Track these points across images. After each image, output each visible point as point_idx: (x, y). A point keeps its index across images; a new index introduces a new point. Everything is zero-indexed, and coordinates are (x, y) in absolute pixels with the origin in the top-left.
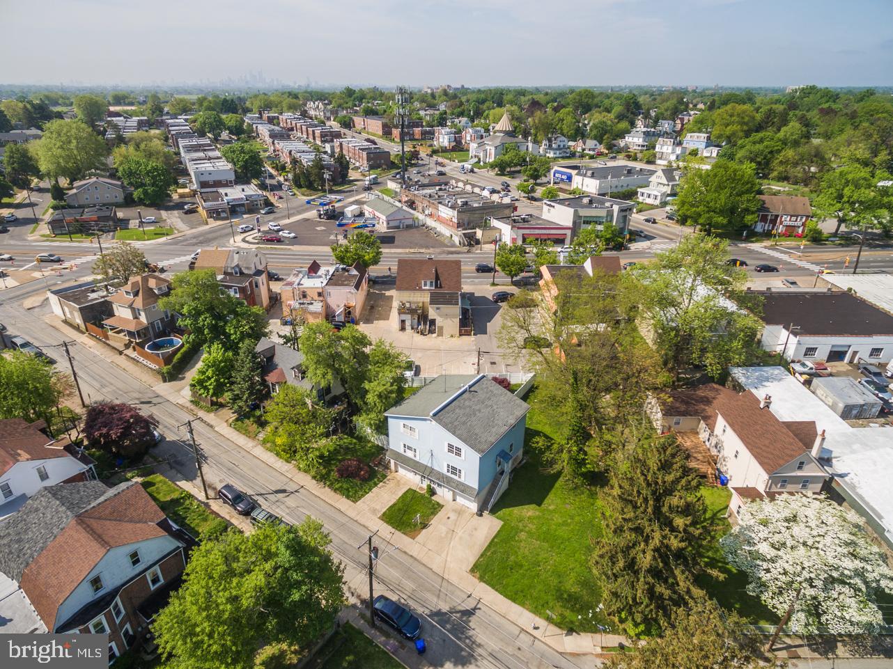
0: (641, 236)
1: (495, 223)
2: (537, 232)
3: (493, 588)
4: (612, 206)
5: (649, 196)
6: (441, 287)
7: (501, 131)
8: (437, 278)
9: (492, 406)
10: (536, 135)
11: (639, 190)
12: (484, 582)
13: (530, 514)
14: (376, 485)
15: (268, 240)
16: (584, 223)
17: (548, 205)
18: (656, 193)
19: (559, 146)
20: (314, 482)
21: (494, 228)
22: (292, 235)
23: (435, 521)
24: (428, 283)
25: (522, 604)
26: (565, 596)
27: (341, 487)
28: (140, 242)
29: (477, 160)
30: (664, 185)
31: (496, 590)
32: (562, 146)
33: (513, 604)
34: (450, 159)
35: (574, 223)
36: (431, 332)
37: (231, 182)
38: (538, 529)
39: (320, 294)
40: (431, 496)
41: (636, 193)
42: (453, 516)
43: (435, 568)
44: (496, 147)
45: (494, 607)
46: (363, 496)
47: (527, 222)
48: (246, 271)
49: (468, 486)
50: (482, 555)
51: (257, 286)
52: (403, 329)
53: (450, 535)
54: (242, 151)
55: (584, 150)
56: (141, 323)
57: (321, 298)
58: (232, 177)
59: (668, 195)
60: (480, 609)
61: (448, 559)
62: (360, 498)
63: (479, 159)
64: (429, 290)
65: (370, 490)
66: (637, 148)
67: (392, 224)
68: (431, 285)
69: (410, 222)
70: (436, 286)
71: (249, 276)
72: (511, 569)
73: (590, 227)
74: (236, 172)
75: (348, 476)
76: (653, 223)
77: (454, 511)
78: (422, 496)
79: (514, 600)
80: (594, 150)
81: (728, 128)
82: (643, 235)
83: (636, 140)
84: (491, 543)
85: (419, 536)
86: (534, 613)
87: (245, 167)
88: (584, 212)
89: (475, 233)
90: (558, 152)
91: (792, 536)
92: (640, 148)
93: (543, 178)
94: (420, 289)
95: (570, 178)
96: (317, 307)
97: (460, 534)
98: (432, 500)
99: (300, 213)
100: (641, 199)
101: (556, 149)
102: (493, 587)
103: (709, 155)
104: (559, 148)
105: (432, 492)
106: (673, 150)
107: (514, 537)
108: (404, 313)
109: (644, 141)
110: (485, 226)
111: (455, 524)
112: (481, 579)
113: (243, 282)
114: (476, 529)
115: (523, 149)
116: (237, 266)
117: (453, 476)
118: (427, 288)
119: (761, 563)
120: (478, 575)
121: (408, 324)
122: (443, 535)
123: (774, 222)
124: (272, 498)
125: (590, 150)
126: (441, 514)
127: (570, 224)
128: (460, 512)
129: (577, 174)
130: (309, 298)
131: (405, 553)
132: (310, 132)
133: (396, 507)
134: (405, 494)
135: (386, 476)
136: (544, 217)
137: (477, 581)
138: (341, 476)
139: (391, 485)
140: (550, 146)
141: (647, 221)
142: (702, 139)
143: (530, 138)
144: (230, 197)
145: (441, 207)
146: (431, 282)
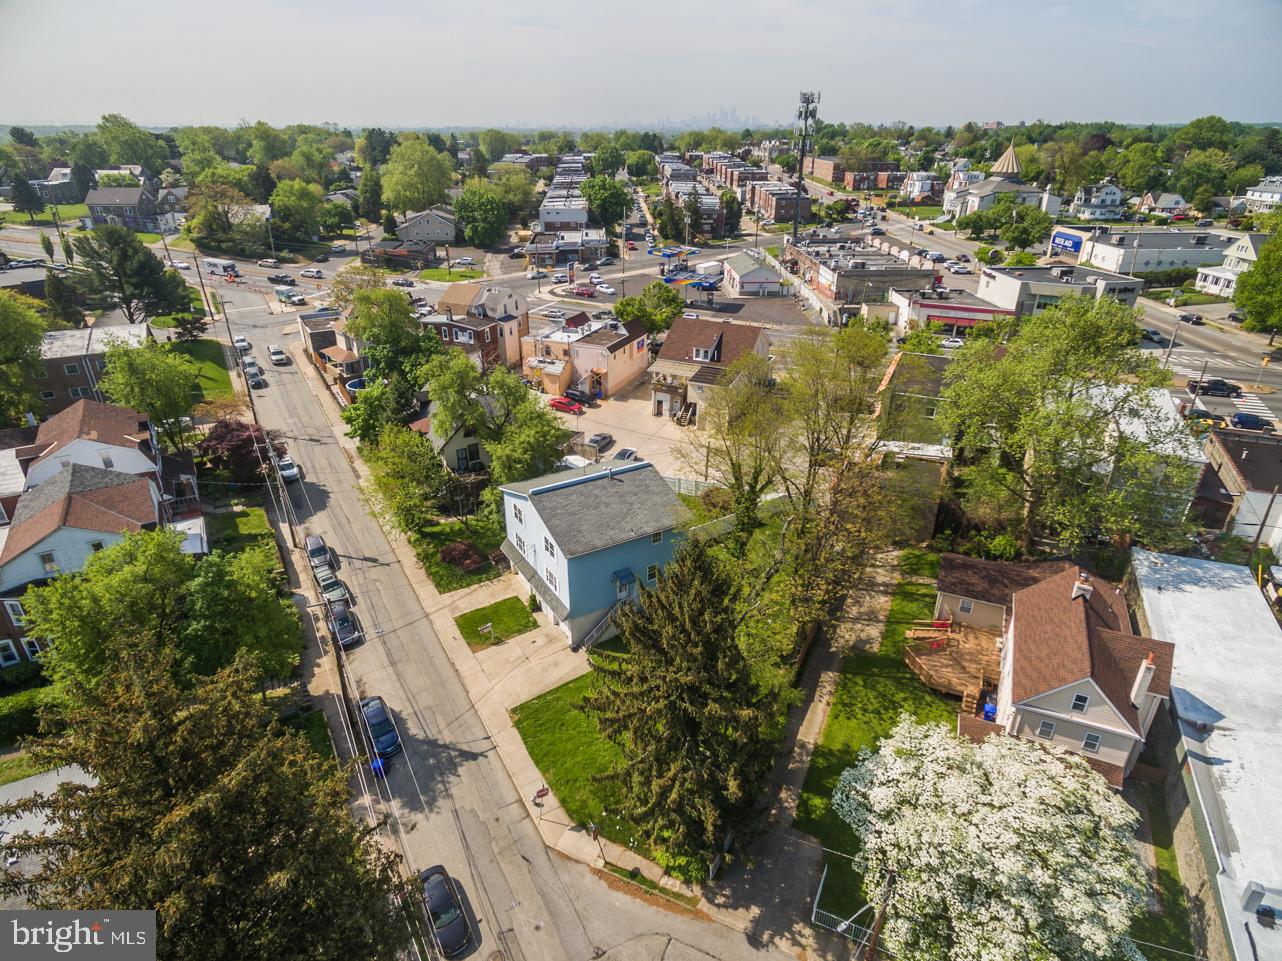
0: (1151, 340)
1: (894, 297)
2: (953, 314)
4: (1096, 281)
5: (1216, 281)
6: (720, 361)
7: (998, 174)
8: (719, 347)
9: (632, 504)
10: (1063, 183)
11: (1199, 270)
12: (518, 728)
15: (578, 294)
16: (1039, 307)
17: (988, 275)
19: (1103, 201)
20: (415, 559)
21: (892, 304)
22: (612, 290)
23: (515, 641)
24: (702, 353)
25: (544, 771)
27: (437, 572)
28: (439, 283)
29: (949, 217)
30: (1249, 262)
31: (526, 743)
32: (1108, 202)
33: (533, 766)
34: (908, 215)
35: (1020, 305)
36: (691, 422)
37: (581, 225)
39: (566, 353)
40: (534, 611)
41: (1194, 275)
42: (540, 641)
43: (473, 695)
44: (982, 198)
45: (507, 761)
46: (455, 589)
47: (946, 298)
48: (490, 314)
49: (563, 605)
50: (539, 697)
51: (501, 335)
52: (659, 413)
53: (519, 662)
54: (603, 187)
55: (1152, 210)
56: (352, 356)
57: (567, 358)
58: (584, 219)
60: (486, 757)
61: (496, 688)
62: (450, 591)
63: (953, 217)
64: (701, 362)
65: (469, 584)
67: (748, 288)
68: (706, 356)
69: (776, 288)
70: (713, 359)
71: (493, 319)
74: (590, 211)
75: (450, 562)
76: (1195, 323)
77: (547, 636)
78: (522, 609)
79: (537, 763)
80: (1170, 210)
82: (1156, 338)
83: (1265, 197)
84: (561, 687)
85: (484, 651)
87: (603, 207)
88: (1039, 288)
89: (859, 309)
90: (1098, 212)
91: (936, 790)
93: (1036, 245)
94: (690, 360)
95: (1077, 246)
96: (558, 368)
97: (534, 664)
98: (529, 617)
99: (643, 267)
100: (1199, 284)
101: (1097, 207)
102: (524, 738)
104: (1103, 204)
105: (536, 607)
108: (664, 391)
110: (879, 298)
111: (536, 652)
112: (517, 724)
113: (481, 325)
114: (557, 665)
115: (1032, 203)
116: (482, 306)
117: (551, 587)
118: (700, 359)
119: (874, 821)
120: (516, 718)
121: (666, 406)
122: (511, 659)
124: (357, 563)
125: (1163, 210)
126: (529, 636)
127: (1012, 307)
128: (553, 640)
130: (553, 357)
131: (453, 664)
132: (729, 175)
133: (484, 613)
134: (505, 600)
135: (498, 577)
136: (979, 295)
137: (511, 724)
138: (444, 559)
139: (499, 586)
140: (1087, 202)
141: (1185, 319)
143: (1049, 186)
144: (567, 240)
145: (823, 269)
146: (706, 352)
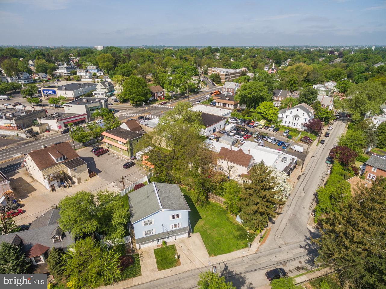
2: (70, 120)
3: (221, 254)
4: (99, 100)
5: (99, 94)
6: (67, 159)
9: (170, 192)
11: (93, 92)
12: (217, 255)
13: (202, 223)
14: (139, 261)
16: (91, 110)
17: (67, 106)
18: (102, 93)
19: (25, 77)
21: (43, 124)
23: (179, 252)
24: (59, 159)
25: (233, 251)
26: (239, 237)
30: (104, 89)
31: (223, 254)
32: (27, 77)
33: (231, 253)
35: (87, 111)
36: (73, 183)
38: (210, 225)
40: (166, 245)
41: (92, 94)
45: (228, 260)
47: (60, 116)
49: (184, 228)
50: (207, 248)
52: (54, 190)
53: (190, 252)
55: (39, 78)
59: (107, 93)
60: (226, 264)
61: (200, 259)
62: (140, 272)
64: (61, 163)
65: (139, 264)
66: (65, 75)
68: (61, 160)
70: (64, 159)
72: (219, 244)
73: (95, 112)
77: (180, 243)
78: (163, 248)
81: (105, 63)
83: (63, 71)
84: (204, 242)
85: (181, 262)
86: (238, 250)
89: (32, 129)
90: (26, 81)
92: (67, 75)
94: (55, 164)
95: (55, 92)
97: (192, 248)
98: (168, 247)
100: (96, 96)
103: (100, 75)
105: (165, 243)
106: (86, 74)
107: (207, 234)
108: (53, 180)
109: (67, 71)
111: (187, 247)
112: (215, 255)
114: (194, 242)
115: (4, 81)
117: (176, 228)
118: (59, 162)
120: (213, 255)
121: (56, 186)
122: (188, 254)
123: (154, 96)
125: (43, 78)
127: (85, 112)
128: (182, 241)
129: (58, 90)
133: (159, 261)
134: (155, 253)
135: (138, 254)
136: (66, 112)
137: (215, 257)
139: (145, 255)
140: (19, 78)
142: (94, 69)
